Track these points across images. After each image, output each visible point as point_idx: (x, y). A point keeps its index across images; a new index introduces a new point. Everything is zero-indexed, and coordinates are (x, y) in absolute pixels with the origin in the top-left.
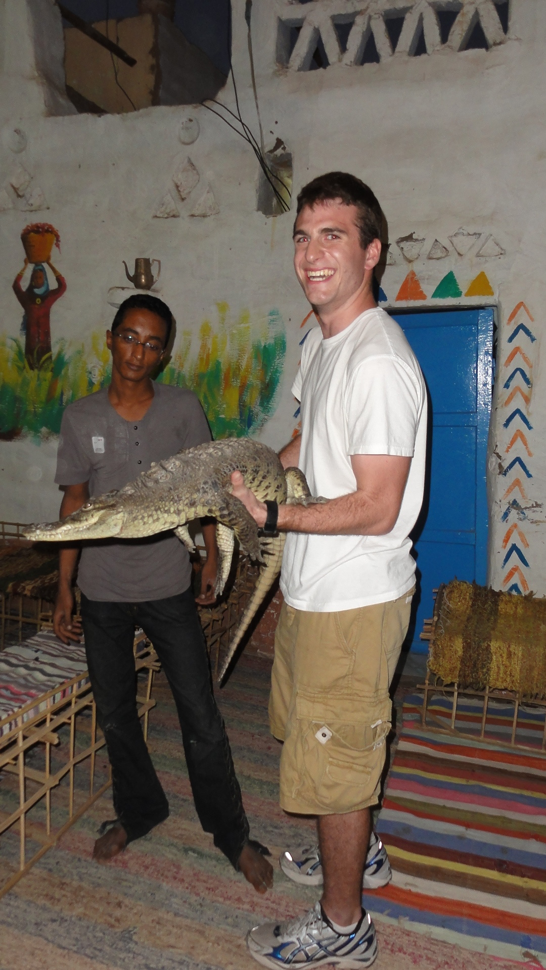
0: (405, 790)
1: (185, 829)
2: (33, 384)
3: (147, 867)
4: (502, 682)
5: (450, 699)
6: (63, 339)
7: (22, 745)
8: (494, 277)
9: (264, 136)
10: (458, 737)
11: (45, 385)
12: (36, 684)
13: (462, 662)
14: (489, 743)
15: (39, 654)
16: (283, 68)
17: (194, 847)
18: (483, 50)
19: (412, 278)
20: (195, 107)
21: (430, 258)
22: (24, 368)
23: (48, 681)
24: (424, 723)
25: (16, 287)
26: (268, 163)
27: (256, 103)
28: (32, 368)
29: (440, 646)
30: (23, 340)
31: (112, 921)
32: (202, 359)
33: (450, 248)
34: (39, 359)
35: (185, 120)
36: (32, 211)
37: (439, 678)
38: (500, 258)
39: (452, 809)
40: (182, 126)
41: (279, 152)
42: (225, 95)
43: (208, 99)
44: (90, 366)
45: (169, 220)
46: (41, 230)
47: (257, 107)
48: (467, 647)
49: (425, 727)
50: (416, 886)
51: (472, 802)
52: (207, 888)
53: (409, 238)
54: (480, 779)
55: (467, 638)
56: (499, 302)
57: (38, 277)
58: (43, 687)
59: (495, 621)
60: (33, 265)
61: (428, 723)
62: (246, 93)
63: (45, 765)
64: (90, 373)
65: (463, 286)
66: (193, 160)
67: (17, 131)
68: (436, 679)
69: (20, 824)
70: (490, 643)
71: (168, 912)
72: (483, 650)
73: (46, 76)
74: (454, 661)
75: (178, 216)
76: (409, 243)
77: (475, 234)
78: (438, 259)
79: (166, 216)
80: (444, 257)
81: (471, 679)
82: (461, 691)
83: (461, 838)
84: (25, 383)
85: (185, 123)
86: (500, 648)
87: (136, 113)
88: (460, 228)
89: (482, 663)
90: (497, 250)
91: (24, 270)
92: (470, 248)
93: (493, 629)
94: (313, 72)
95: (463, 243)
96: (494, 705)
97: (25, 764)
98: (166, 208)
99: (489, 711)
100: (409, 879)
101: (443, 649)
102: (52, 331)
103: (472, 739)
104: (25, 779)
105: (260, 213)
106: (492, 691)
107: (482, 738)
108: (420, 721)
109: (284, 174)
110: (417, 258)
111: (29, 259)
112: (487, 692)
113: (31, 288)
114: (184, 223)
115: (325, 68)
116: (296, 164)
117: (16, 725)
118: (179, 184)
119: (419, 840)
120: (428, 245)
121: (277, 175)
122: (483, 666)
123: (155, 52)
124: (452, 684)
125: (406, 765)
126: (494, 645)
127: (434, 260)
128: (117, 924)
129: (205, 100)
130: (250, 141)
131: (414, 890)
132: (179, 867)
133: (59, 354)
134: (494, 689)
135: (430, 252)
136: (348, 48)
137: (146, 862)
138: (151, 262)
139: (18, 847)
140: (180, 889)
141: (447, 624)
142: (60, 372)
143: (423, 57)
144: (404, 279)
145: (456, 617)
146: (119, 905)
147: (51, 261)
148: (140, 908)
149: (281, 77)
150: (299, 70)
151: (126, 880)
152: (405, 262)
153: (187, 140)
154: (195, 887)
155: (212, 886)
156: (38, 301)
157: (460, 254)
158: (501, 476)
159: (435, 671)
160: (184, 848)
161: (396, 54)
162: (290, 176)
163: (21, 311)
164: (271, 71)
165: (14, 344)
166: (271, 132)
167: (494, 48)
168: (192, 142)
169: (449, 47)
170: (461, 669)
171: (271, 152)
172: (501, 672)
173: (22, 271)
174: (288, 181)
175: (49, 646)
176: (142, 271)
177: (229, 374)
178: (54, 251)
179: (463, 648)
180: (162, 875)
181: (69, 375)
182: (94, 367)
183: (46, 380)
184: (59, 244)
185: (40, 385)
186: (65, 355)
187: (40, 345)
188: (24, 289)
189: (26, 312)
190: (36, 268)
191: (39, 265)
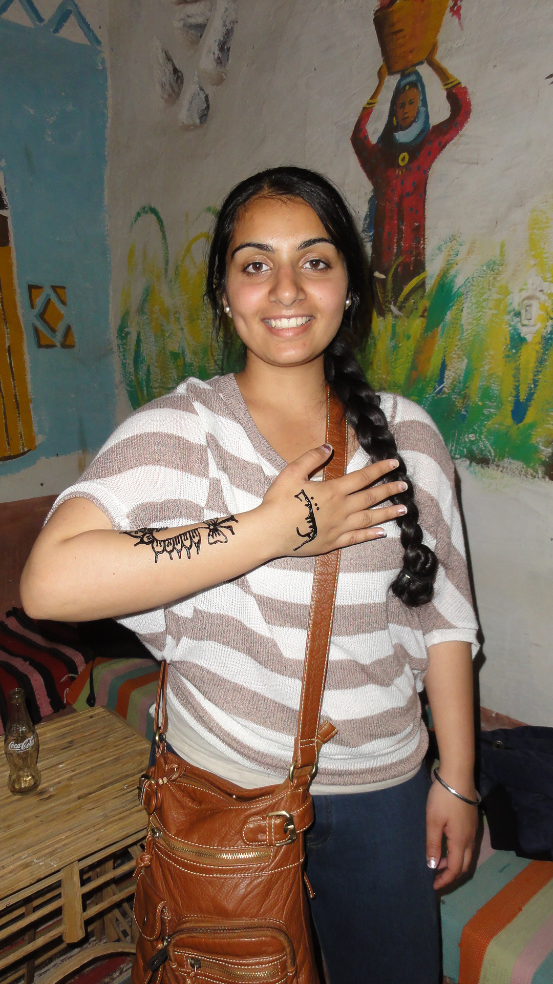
6: (453, 238)
11: (408, 348)
25: (359, 139)
44: (516, 300)
57: (406, 101)
60: (398, 77)
64: (518, 314)
91: (374, 96)
102: (428, 223)
111: (389, 66)
113: (390, 130)
133: (444, 274)
142: (442, 318)
147: (438, 57)
156: (403, 159)
178: (449, 20)
181: (463, 321)
182: (528, 298)
183: (409, 337)
184: (459, 8)
185: (395, 348)
186: (455, 276)
187: (400, 260)
188: (374, 139)
189: (376, 190)
190: (404, 82)
191: (409, 75)
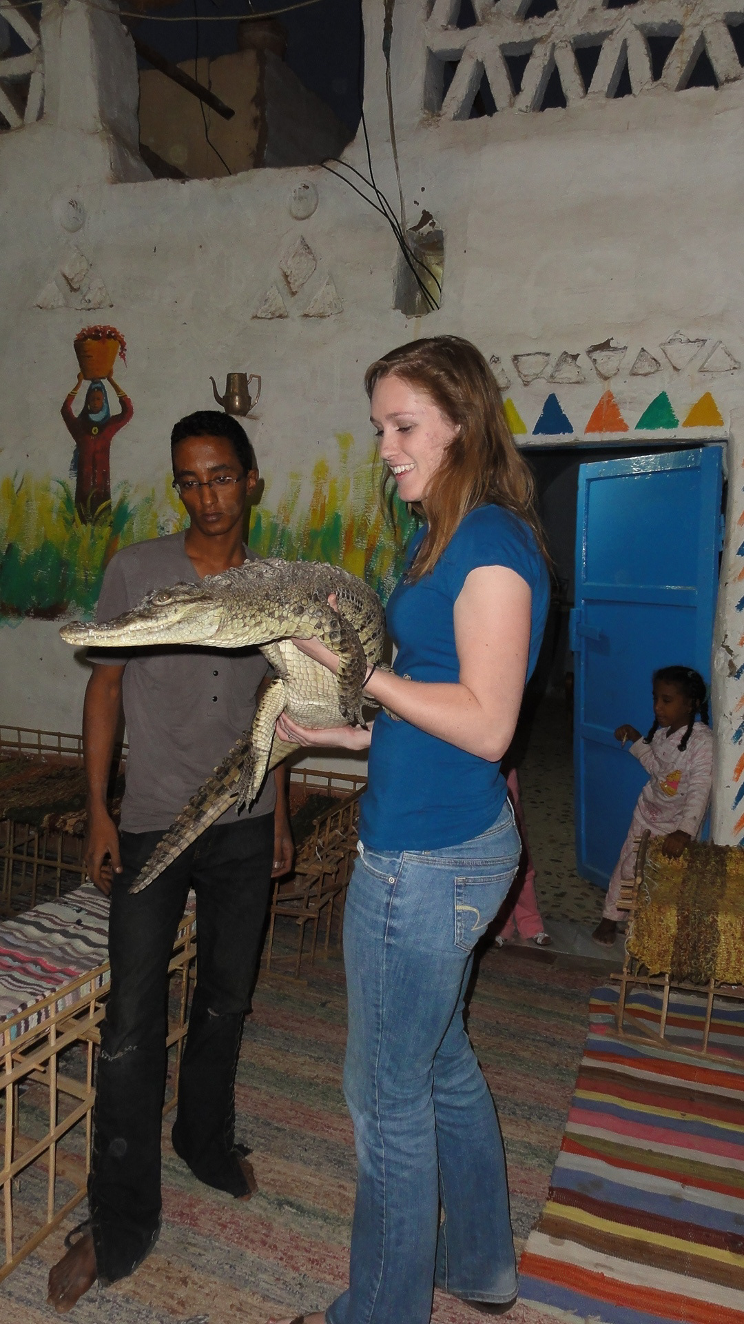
0: (594, 1125)
1: (279, 1172)
2: (86, 542)
3: (225, 1227)
4: (734, 974)
5: (657, 994)
6: (126, 482)
7: (54, 1044)
8: (725, 400)
9: (406, 209)
10: (669, 1050)
11: (101, 545)
12: (77, 958)
13: (675, 942)
14: (714, 1061)
15: (81, 915)
16: (433, 116)
17: (292, 1198)
18: (712, 88)
19: (609, 401)
20: (313, 170)
21: (634, 374)
22: (74, 521)
23: (94, 953)
24: (620, 1029)
25: (66, 412)
26: (410, 244)
27: (395, 162)
28: (84, 521)
29: (645, 920)
30: (72, 484)
31: (174, 1303)
32: (314, 511)
33: (662, 360)
34: (94, 509)
35: (298, 186)
36: (89, 310)
37: (643, 965)
38: (732, 374)
39: (662, 1155)
40: (293, 194)
41: (426, 229)
42: (353, 153)
43: (331, 159)
44: (161, 520)
45: (272, 321)
46: (100, 334)
47: (397, 168)
48: (683, 922)
49: (621, 1034)
50: (611, 1269)
51: (690, 1146)
52: (310, 1259)
53: (605, 346)
54: (701, 1112)
55: (683, 909)
56: (731, 434)
57: (95, 398)
58: (85, 962)
59: (723, 884)
60: (90, 382)
61: (626, 1029)
62: (382, 150)
63: (86, 1072)
64: (163, 529)
65: (680, 413)
66: (308, 241)
67: (73, 203)
68: (638, 966)
69: (48, 1155)
70: (717, 917)
71: (254, 1294)
72: (707, 927)
73: (114, 131)
74: (663, 942)
75: (287, 317)
76: (604, 353)
77: (698, 340)
78: (645, 375)
79: (270, 316)
80: (653, 373)
81: (690, 968)
82: (674, 984)
83: (675, 1199)
84: (75, 541)
85: (297, 190)
86: (731, 925)
87: (232, 178)
88: (677, 333)
89: (705, 946)
90: (729, 363)
91: (76, 388)
92: (691, 360)
93: (721, 896)
94: (475, 121)
95: (681, 353)
96: (722, 1005)
97: (58, 1070)
98: (270, 306)
99: (716, 1013)
100: (601, 1257)
101: (649, 925)
102: (112, 471)
103: (690, 1055)
104: (58, 1091)
105: (399, 311)
106: (719, 987)
107: (703, 1053)
108: (615, 1026)
109: (431, 260)
110: (616, 374)
111: (84, 375)
112: (712, 987)
113: (85, 413)
114: (294, 326)
115: (491, 115)
116: (448, 245)
117: (47, 1016)
118: (289, 273)
119: (614, 1200)
120: (632, 354)
121: (422, 260)
122: (706, 951)
123: (259, 100)
124: (662, 975)
125: (595, 1089)
126: (722, 920)
127: (639, 377)
128: (180, 1309)
129: (326, 160)
130: (386, 215)
131: (608, 1274)
132: (269, 1227)
133: (122, 502)
134: (722, 984)
135: (633, 366)
136: (522, 87)
137: (224, 1219)
138: (248, 379)
139: (46, 1189)
140: (271, 1259)
141: (654, 888)
142: (121, 529)
143: (627, 98)
144: (596, 403)
145: (667, 879)
146: (184, 1281)
147: (113, 377)
148: (213, 1286)
149: (431, 128)
150: (455, 118)
151: (194, 1245)
152: (598, 380)
153: (300, 214)
154: (291, 1258)
155: (316, 1257)
156: (95, 431)
157: (675, 368)
158: (732, 679)
159: (637, 955)
160: (277, 1200)
161: (590, 96)
162: (440, 263)
163: (72, 444)
164: (417, 119)
165: (62, 489)
166: (415, 202)
167: (726, 85)
168: (307, 217)
169: (663, 84)
170: (674, 953)
171: (415, 228)
172: (733, 959)
173: (74, 390)
174: (438, 270)
175: (97, 904)
176: (236, 390)
177: (352, 532)
178: (118, 363)
179: (677, 924)
180: (246, 1238)
181: (134, 530)
182: (167, 520)
183: (102, 538)
184: (124, 355)
185: (94, 544)
186: (128, 504)
187: (95, 490)
188: (76, 414)
189: (78, 445)
190: (94, 386)
191: (97, 383)
